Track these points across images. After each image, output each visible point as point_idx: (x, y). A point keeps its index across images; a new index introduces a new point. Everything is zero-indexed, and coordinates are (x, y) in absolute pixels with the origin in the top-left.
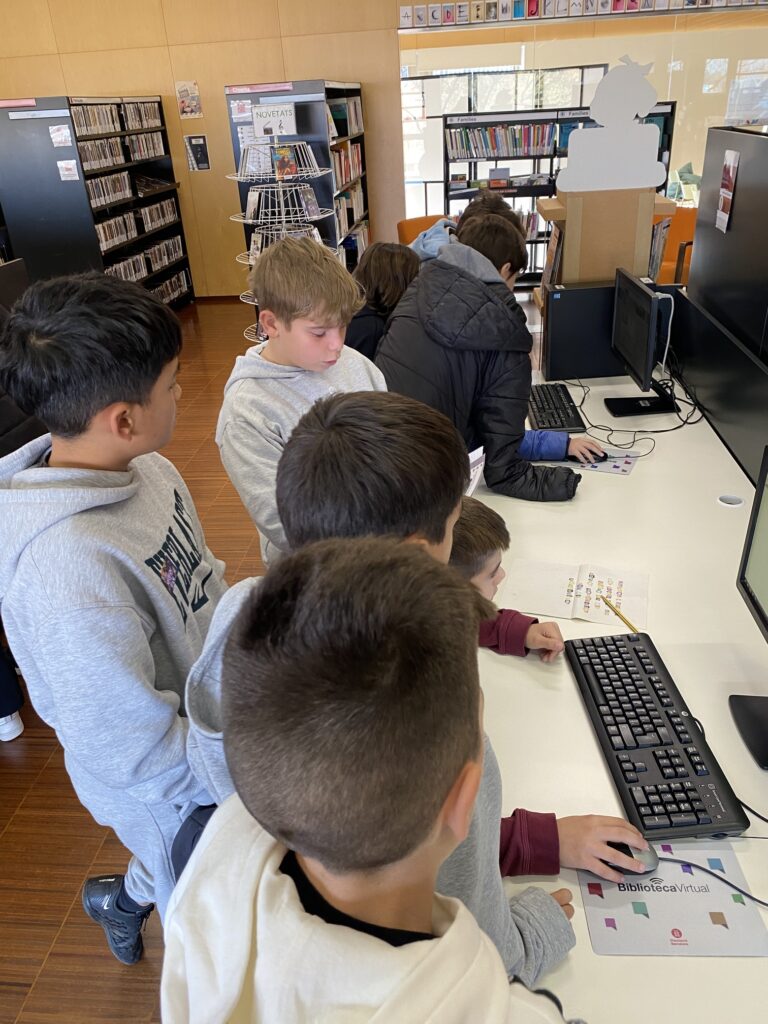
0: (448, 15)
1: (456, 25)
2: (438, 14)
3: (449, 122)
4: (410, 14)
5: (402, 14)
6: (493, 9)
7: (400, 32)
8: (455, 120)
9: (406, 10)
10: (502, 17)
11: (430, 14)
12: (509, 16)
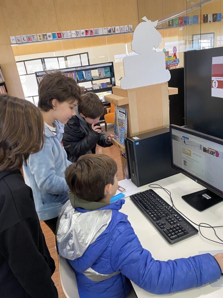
0: (29, 39)
1: (33, 42)
2: (25, 39)
3: (37, 75)
4: (14, 39)
5: (11, 39)
6: (45, 36)
7: (11, 45)
8: (40, 74)
9: (12, 38)
10: (49, 39)
11: (22, 39)
12: (51, 38)
